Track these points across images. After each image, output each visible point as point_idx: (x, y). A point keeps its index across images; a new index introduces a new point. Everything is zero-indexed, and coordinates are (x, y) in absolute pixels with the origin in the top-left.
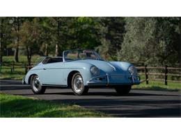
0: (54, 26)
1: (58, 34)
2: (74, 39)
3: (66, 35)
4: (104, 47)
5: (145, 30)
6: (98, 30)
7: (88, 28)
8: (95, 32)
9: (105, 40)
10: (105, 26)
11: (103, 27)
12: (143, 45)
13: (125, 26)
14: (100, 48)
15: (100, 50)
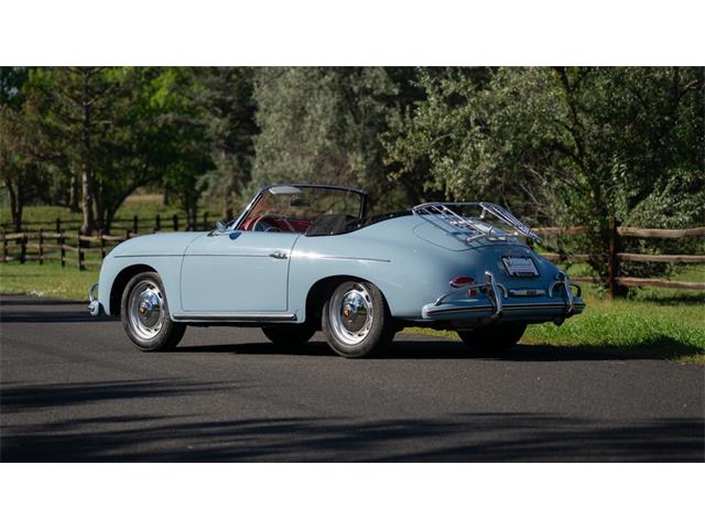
0: (74, 121)
1: (87, 142)
2: (132, 155)
3: (108, 145)
4: (221, 175)
5: (308, 125)
6: (204, 127)
7: (175, 121)
8: (197, 132)
9: (223, 155)
10: (224, 115)
11: (218, 120)
12: (304, 166)
13: (258, 115)
14: (210, 176)
15: (212, 183)
